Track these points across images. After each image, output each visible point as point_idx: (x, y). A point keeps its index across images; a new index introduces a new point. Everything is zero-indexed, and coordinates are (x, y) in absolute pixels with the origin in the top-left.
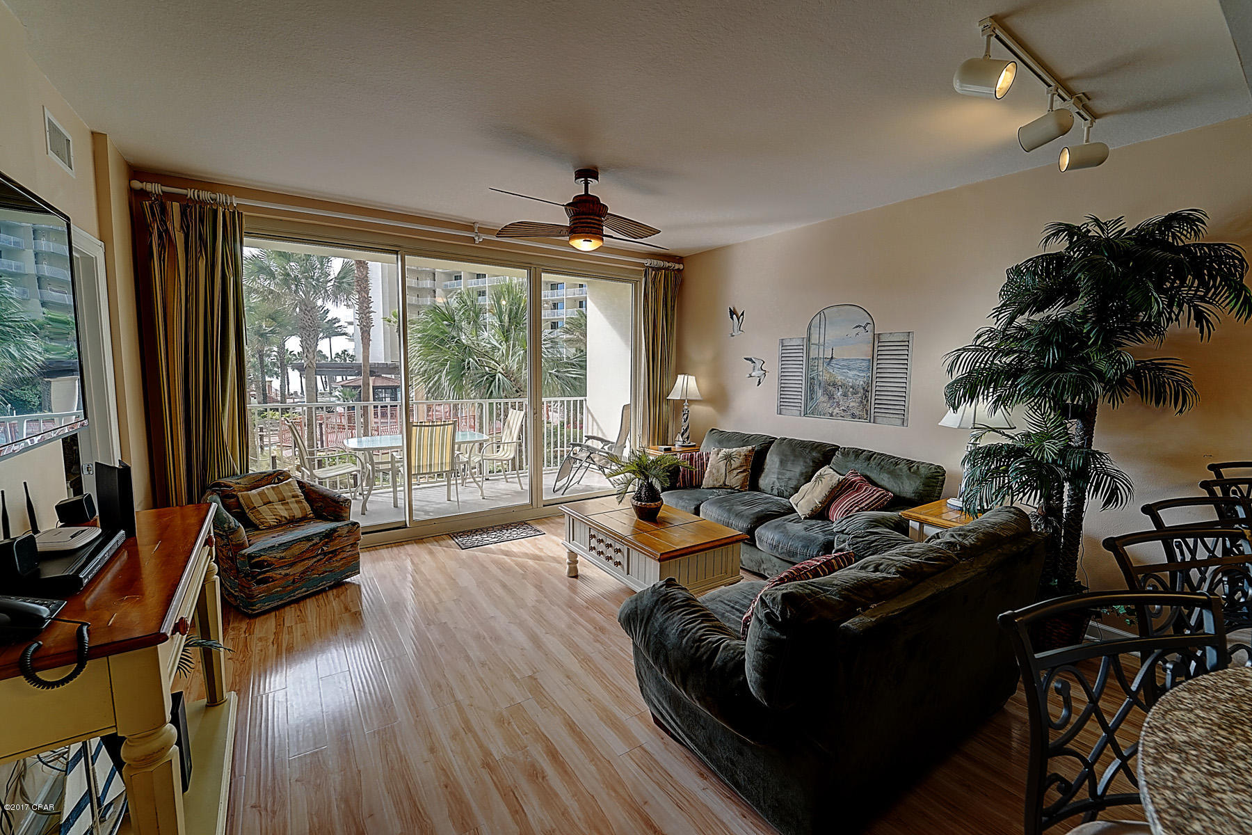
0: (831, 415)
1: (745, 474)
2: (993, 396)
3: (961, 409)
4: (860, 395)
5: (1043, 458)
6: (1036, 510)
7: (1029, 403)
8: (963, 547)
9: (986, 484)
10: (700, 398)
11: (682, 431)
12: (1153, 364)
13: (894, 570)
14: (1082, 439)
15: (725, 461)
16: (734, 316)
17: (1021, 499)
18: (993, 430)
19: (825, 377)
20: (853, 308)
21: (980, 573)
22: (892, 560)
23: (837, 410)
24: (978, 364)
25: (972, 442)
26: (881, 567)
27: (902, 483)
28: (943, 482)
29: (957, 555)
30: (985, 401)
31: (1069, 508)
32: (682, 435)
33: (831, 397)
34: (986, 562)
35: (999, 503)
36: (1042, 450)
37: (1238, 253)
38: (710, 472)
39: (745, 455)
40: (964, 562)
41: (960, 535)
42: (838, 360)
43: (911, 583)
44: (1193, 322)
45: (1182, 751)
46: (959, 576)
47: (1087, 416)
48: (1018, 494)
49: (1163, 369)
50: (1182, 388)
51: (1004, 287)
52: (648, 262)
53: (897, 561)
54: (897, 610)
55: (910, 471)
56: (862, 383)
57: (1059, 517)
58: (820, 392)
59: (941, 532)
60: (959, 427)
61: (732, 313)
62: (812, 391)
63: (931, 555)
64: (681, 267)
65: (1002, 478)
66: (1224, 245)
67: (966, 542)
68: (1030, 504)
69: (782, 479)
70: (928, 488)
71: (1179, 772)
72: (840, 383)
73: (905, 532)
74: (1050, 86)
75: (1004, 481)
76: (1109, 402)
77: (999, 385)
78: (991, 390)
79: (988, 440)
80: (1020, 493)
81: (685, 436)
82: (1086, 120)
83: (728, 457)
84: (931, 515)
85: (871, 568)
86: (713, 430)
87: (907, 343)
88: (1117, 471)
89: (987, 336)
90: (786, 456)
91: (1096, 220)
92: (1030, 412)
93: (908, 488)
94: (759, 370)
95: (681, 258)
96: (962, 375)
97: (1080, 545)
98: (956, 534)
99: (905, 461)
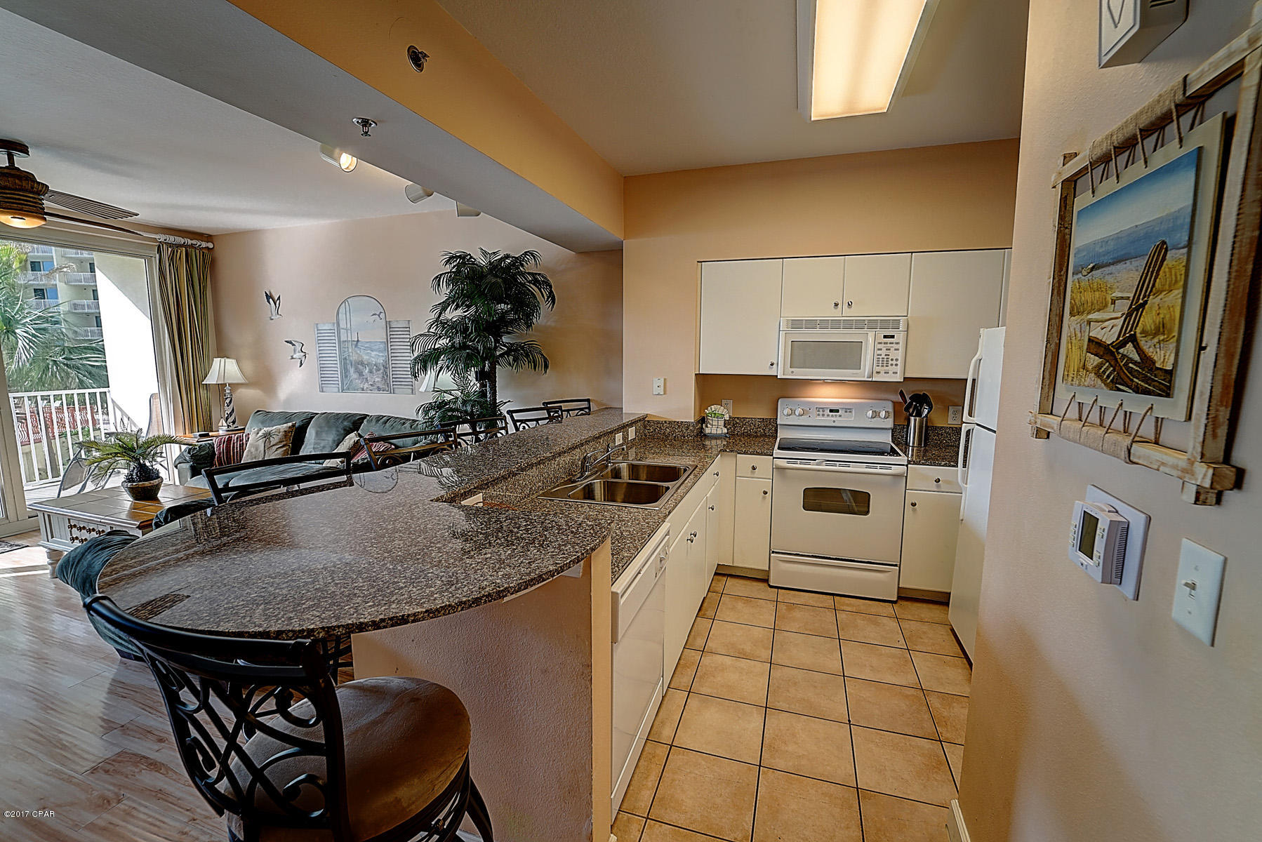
0: (363, 390)
1: (285, 448)
4: (381, 371)
10: (243, 381)
11: (226, 415)
15: (264, 439)
16: (271, 300)
19: (354, 358)
20: (370, 299)
23: (366, 386)
32: (227, 419)
33: (361, 374)
38: (249, 451)
39: (285, 431)
42: (362, 342)
47: (493, 377)
52: (161, 238)
56: (382, 361)
58: (352, 370)
60: (425, 391)
61: (269, 297)
62: (346, 370)
64: (211, 246)
69: (317, 448)
72: (366, 363)
81: (230, 420)
83: (267, 436)
86: (258, 411)
87: (408, 329)
90: (321, 427)
94: (299, 352)
95: (210, 236)
96: (419, 354)
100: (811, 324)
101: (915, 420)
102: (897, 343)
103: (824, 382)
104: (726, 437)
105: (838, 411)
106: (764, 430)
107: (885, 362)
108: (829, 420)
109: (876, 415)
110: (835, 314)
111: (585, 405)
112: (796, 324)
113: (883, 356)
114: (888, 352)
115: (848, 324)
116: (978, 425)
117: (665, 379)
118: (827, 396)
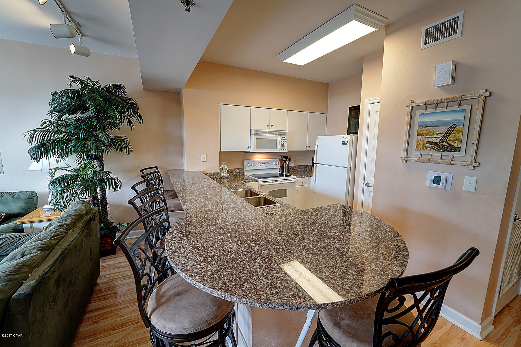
2: (58, 153)
3: (41, 160)
5: (88, 177)
6: (88, 200)
7: (76, 155)
8: (67, 225)
9: (64, 194)
12: (118, 138)
13: (35, 251)
14: (100, 167)
17: (83, 196)
18: (61, 169)
21: (79, 233)
22: (31, 246)
24: (46, 138)
25: (50, 176)
26: (26, 253)
27: (10, 206)
28: (37, 199)
29: (65, 229)
30: (54, 155)
31: (100, 195)
34: (79, 227)
35: (73, 201)
36: (86, 174)
37: (136, 102)
40: (70, 231)
41: (63, 220)
43: (48, 252)
44: (128, 124)
45: (176, 252)
46: (70, 238)
47: (99, 158)
48: (81, 195)
49: (121, 140)
50: (128, 146)
51: (51, 101)
53: (35, 245)
54: (46, 269)
55: (14, 198)
57: (98, 200)
59: (52, 223)
60: (42, 170)
63: (53, 235)
65: (71, 190)
66: (132, 99)
67: (67, 222)
68: (86, 197)
70: (28, 204)
71: (179, 257)
73: (22, 231)
74: (63, 11)
75: (72, 191)
76: (106, 152)
77: (60, 147)
78: (56, 150)
79: (59, 174)
80: (82, 194)
82: (79, 35)
84: (36, 217)
85: (19, 256)
88: (115, 177)
89: (48, 124)
91: (90, 79)
92: (78, 159)
93: (15, 207)
96: (38, 143)
97: (108, 208)
98: (60, 220)
99: (8, 193)
100: (262, 132)
101: (286, 164)
102: (286, 140)
103: (259, 153)
104: (229, 177)
105: (264, 163)
106: (239, 173)
107: (283, 146)
108: (262, 167)
109: (276, 163)
110: (267, 129)
111: (155, 170)
112: (257, 132)
113: (283, 144)
114: (284, 143)
115: (273, 133)
116: (318, 164)
117: (206, 155)
118: (259, 158)
